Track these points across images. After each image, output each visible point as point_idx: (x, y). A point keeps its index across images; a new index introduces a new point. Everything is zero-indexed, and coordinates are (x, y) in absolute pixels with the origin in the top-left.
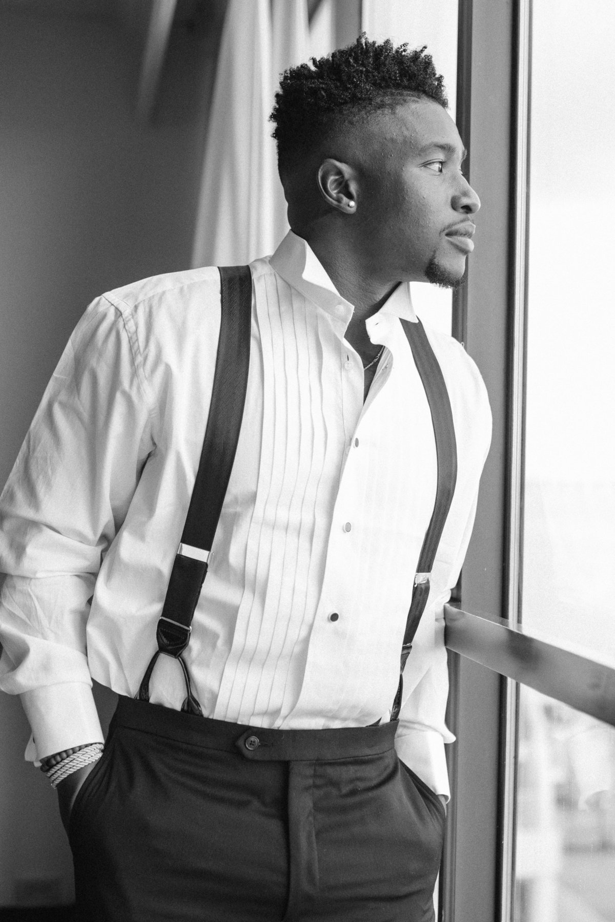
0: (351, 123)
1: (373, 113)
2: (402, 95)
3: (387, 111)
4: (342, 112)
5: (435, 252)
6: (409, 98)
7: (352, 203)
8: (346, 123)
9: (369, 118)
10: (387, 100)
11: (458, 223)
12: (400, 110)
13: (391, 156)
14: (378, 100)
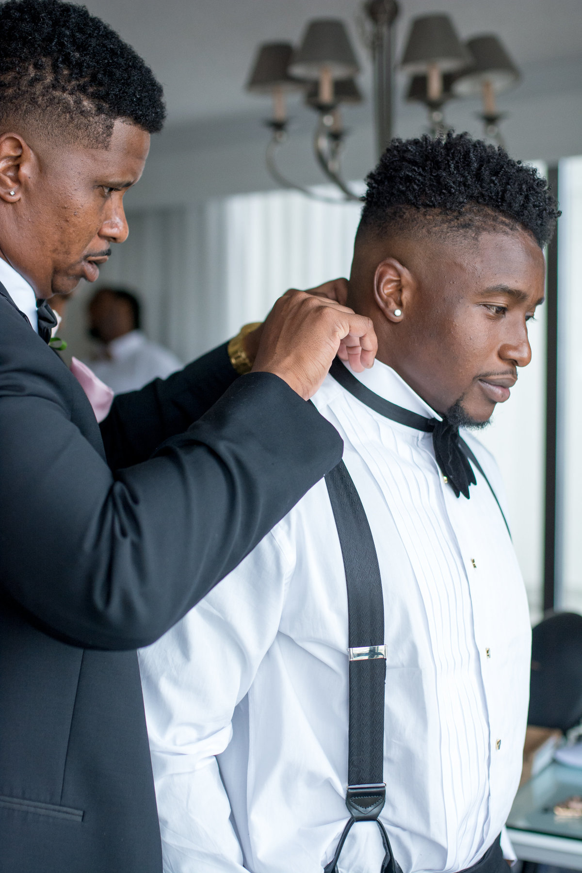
0: (429, 232)
1: (455, 231)
2: (495, 219)
3: (471, 233)
4: (426, 215)
5: (464, 394)
6: (501, 226)
7: (398, 312)
8: (424, 231)
9: (448, 234)
10: (478, 220)
11: (498, 374)
12: (485, 237)
13: (454, 283)
14: (468, 216)
